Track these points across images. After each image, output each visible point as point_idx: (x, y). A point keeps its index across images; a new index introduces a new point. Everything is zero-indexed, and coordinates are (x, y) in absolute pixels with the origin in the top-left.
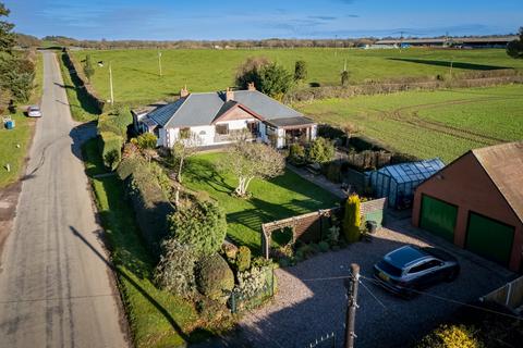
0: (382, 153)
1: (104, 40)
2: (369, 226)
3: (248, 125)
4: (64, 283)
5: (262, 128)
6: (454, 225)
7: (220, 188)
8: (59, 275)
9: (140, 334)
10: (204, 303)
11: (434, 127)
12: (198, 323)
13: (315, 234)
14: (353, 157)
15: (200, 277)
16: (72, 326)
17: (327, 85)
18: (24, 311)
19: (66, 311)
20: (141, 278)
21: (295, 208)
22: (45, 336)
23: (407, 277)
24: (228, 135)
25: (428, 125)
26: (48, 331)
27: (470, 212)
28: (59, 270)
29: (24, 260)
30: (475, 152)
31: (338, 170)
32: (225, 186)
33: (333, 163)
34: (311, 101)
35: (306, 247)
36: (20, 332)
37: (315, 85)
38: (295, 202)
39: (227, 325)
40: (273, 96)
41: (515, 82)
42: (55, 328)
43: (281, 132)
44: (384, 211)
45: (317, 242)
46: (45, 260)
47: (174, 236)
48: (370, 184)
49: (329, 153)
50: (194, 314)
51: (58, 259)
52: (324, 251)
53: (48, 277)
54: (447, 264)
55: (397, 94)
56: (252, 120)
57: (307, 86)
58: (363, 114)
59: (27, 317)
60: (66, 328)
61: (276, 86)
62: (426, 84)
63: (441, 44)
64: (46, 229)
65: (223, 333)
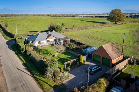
0: (84, 45)
1: (3, 14)
2: (84, 61)
3: (54, 40)
4: (22, 79)
5: (57, 40)
6: (100, 59)
7: (50, 55)
8: (20, 78)
9: (44, 87)
10: (55, 80)
11: (94, 38)
12: (55, 84)
13: (74, 64)
14: (79, 47)
15: (54, 75)
16: (28, 88)
17: (69, 28)
18: (16, 86)
19: (26, 85)
20: (40, 77)
21: (68, 59)
22: (23, 90)
23: (93, 70)
24: (49, 42)
25: (92, 38)
26: (23, 89)
27: (103, 57)
28: (20, 77)
29: (10, 76)
30: (103, 46)
31: (76, 50)
32: (52, 55)
33: (75, 48)
34: (66, 32)
35: (73, 67)
36: (17, 90)
37: (66, 29)
38: (68, 57)
39: (61, 84)
40: (58, 32)
41: (109, 26)
42: (25, 88)
43: (62, 41)
44: (86, 58)
45: (75, 65)
46: (15, 75)
47: (48, 67)
48: (83, 52)
49: (74, 46)
50: (54, 82)
51: (19, 75)
52: (76, 67)
53: (18, 79)
54: (100, 68)
55: (85, 30)
56: (55, 39)
57: (65, 29)
58: (78, 36)
59: (17, 87)
60: (27, 88)
61: (59, 30)
62: (91, 27)
63: (93, 16)
64: (12, 68)
65: (60, 85)
